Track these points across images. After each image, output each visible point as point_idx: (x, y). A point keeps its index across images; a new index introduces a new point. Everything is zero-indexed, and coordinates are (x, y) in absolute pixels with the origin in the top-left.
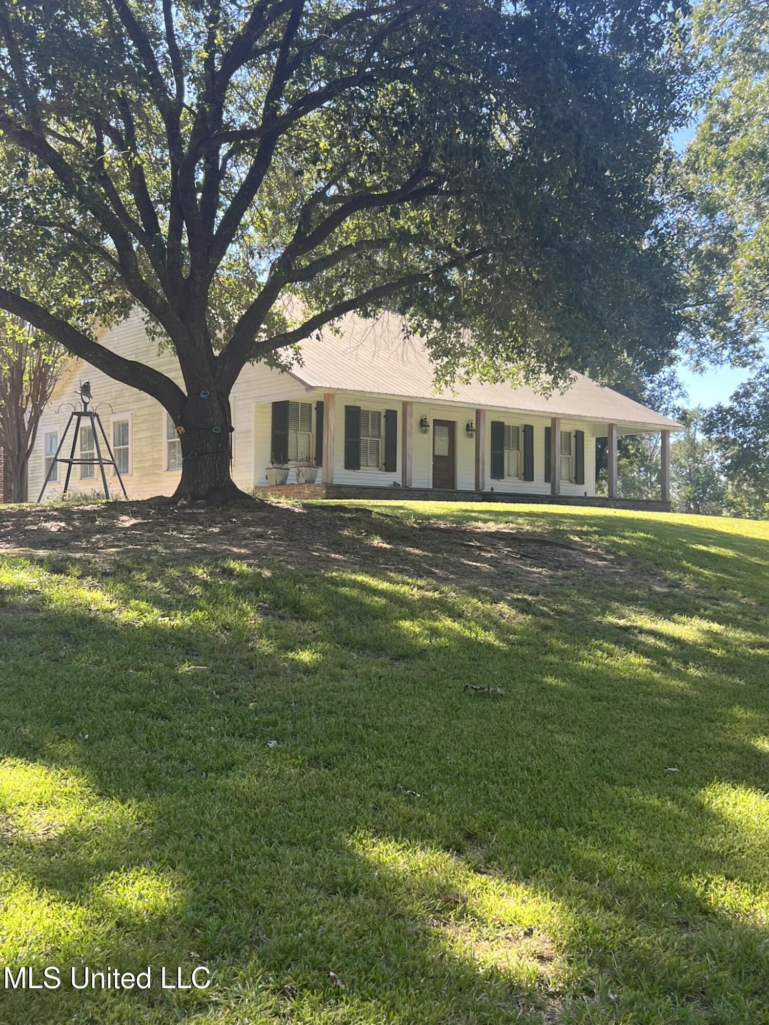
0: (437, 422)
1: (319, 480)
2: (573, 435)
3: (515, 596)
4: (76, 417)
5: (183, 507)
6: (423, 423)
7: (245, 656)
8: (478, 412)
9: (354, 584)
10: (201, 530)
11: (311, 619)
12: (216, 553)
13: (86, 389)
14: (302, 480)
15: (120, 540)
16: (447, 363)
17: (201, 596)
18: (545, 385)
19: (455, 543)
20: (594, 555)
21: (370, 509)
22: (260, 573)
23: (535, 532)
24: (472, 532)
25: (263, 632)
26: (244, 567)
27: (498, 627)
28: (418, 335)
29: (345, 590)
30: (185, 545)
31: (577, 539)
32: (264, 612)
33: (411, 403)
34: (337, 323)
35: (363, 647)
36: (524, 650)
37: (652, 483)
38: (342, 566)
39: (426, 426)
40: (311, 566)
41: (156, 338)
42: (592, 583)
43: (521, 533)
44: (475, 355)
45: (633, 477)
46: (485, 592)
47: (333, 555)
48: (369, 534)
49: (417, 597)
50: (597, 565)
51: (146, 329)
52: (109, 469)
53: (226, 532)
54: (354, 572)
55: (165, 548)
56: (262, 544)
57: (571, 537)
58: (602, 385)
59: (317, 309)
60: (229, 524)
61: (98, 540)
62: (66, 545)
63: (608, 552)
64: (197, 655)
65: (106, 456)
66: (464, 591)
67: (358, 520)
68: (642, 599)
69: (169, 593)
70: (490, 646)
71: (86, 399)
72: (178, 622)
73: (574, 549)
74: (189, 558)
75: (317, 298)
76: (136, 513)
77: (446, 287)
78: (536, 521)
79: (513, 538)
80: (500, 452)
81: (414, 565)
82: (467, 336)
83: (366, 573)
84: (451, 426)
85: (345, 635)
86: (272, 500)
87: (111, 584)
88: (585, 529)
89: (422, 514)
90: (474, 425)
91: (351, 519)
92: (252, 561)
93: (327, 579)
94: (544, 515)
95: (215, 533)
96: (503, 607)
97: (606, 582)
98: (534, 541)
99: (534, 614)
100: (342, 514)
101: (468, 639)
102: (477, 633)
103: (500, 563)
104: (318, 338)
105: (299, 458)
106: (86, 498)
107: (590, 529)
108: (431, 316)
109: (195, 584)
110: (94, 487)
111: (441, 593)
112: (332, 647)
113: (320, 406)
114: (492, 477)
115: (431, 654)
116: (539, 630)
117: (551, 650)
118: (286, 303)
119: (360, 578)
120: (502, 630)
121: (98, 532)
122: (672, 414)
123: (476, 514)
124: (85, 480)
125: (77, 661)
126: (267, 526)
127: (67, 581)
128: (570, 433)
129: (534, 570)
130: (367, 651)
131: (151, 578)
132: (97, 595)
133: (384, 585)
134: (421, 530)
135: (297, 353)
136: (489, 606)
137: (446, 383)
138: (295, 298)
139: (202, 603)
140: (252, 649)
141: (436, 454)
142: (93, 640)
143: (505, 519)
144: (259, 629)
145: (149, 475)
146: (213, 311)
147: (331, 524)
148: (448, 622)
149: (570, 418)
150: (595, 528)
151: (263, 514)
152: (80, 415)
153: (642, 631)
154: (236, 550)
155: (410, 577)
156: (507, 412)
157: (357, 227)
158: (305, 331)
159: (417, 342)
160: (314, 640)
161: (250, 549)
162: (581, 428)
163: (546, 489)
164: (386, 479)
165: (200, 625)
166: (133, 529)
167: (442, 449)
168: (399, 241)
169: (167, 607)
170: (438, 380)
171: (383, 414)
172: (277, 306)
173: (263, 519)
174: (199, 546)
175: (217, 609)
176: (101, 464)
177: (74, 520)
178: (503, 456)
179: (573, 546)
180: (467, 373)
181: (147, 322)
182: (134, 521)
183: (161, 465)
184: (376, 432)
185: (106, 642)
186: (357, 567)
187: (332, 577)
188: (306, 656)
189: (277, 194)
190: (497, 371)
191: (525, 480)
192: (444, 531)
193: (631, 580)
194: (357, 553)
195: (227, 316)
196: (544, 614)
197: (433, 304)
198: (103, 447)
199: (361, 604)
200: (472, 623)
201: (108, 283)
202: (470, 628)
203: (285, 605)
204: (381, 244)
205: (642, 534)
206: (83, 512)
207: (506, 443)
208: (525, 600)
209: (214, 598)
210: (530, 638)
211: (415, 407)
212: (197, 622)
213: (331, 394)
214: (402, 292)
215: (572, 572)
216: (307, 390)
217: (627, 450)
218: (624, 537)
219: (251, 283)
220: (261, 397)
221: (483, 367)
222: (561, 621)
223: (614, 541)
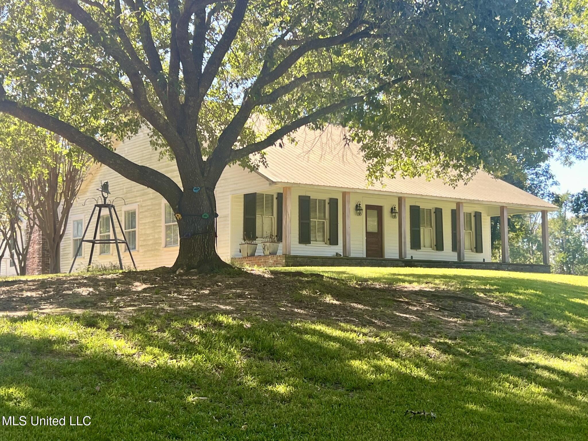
0: (368, 207)
1: (280, 252)
2: (473, 215)
3: (438, 340)
4: (97, 208)
5: (181, 275)
6: (358, 208)
7: (236, 388)
8: (400, 199)
9: (314, 332)
10: (195, 292)
11: (283, 360)
12: (208, 309)
13: (105, 187)
14: (267, 253)
15: (135, 301)
16: (377, 162)
17: (199, 343)
18: (452, 178)
19: (389, 300)
20: (496, 308)
21: (321, 274)
22: (242, 325)
23: (449, 290)
24: (401, 291)
25: (248, 370)
26: (230, 320)
27: (427, 364)
28: (355, 142)
29: (307, 337)
30: (184, 303)
31: (482, 295)
32: (247, 354)
33: (349, 193)
34: (293, 135)
35: (324, 381)
36: (448, 383)
37: (533, 251)
38: (304, 318)
39: (360, 210)
40: (281, 319)
41: (158, 148)
42: (497, 329)
43: (438, 291)
44: (398, 156)
45: (519, 247)
46: (414, 338)
47: (296, 310)
48: (322, 293)
49: (362, 342)
50: (499, 315)
51: (151, 141)
52: (122, 246)
53: (214, 293)
54: (313, 322)
55: (170, 306)
56: (242, 302)
57: (478, 294)
58: (497, 177)
59: (278, 124)
60: (216, 287)
61: (118, 302)
62: (94, 305)
63: (507, 305)
64: (199, 389)
65: (120, 237)
66: (399, 337)
67: (313, 282)
68: (536, 342)
69: (174, 341)
70: (422, 380)
71: (105, 195)
72: (183, 363)
73: (480, 303)
74: (188, 313)
75: (277, 116)
76: (146, 280)
77: (376, 105)
78: (450, 282)
79: (433, 295)
80: (417, 229)
81: (359, 317)
82: (392, 142)
83: (323, 323)
84: (379, 209)
85: (310, 372)
86: (247, 268)
87: (131, 334)
88: (488, 287)
89: (361, 277)
90: (397, 209)
91: (307, 282)
92: (235, 315)
93: (292, 329)
94: (455, 277)
95: (206, 294)
96: (429, 349)
97: (507, 329)
98: (450, 297)
99: (454, 354)
100: (301, 278)
101: (405, 375)
102: (411, 369)
103: (424, 314)
104: (281, 146)
105: (265, 235)
106: (105, 269)
107: (492, 288)
108: (365, 127)
109: (194, 333)
110: (111, 260)
111: (381, 338)
112: (301, 381)
113: (280, 197)
114: (411, 248)
115: (378, 386)
116: (459, 367)
117: (469, 382)
118: (255, 120)
119: (319, 327)
120: (431, 367)
121: (118, 295)
122: (547, 198)
123: (403, 277)
124: (103, 255)
125: (110, 394)
126: (244, 288)
127: (98, 333)
128: (470, 214)
129: (451, 319)
130: (328, 384)
131: (161, 330)
132: (121, 343)
133: (337, 333)
134: (361, 289)
135: (263, 157)
136: (418, 348)
137: (376, 178)
138: (261, 117)
139: (201, 348)
140: (240, 384)
141: (368, 231)
142: (120, 378)
143: (425, 281)
144: (245, 368)
145: (152, 250)
146: (200, 128)
147: (292, 286)
148: (388, 361)
149: (471, 202)
150: (495, 287)
151: (240, 279)
152: (100, 206)
153: (538, 367)
154: (222, 307)
155: (356, 326)
156: (422, 198)
157: (308, 63)
158: (270, 141)
159: (354, 147)
160: (287, 376)
161: (233, 306)
162: (478, 209)
163: (453, 257)
164: (330, 251)
165: (199, 365)
166: (143, 292)
167: (373, 227)
168: (340, 72)
169: (174, 352)
170: (370, 175)
171: (327, 201)
172: (249, 123)
173: (241, 283)
174: (194, 304)
175: (212, 353)
176: (117, 243)
177: (100, 286)
178: (419, 231)
179: (480, 301)
180: (393, 170)
181: (151, 137)
182: (144, 286)
183: (161, 243)
184: (322, 215)
185: (130, 380)
186: (314, 319)
187: (297, 327)
188: (281, 389)
189: (248, 40)
190: (415, 168)
191: (437, 250)
192: (380, 290)
193: (527, 327)
194: (314, 308)
195: (211, 131)
196: (461, 354)
197: (366, 119)
198: (118, 230)
199: (321, 347)
200: (407, 362)
201: (124, 109)
202: (405, 366)
203: (263, 349)
204: (326, 75)
205: (532, 291)
206: (106, 280)
207: (421, 221)
208: (446, 343)
209: (209, 345)
210: (452, 373)
211: (352, 196)
212: (197, 363)
213: (288, 187)
214: (343, 110)
215: (480, 321)
216: (270, 184)
217: (514, 226)
218: (518, 294)
219: (228, 106)
220: (235, 190)
221: (404, 165)
222: (475, 359)
223: (511, 297)
